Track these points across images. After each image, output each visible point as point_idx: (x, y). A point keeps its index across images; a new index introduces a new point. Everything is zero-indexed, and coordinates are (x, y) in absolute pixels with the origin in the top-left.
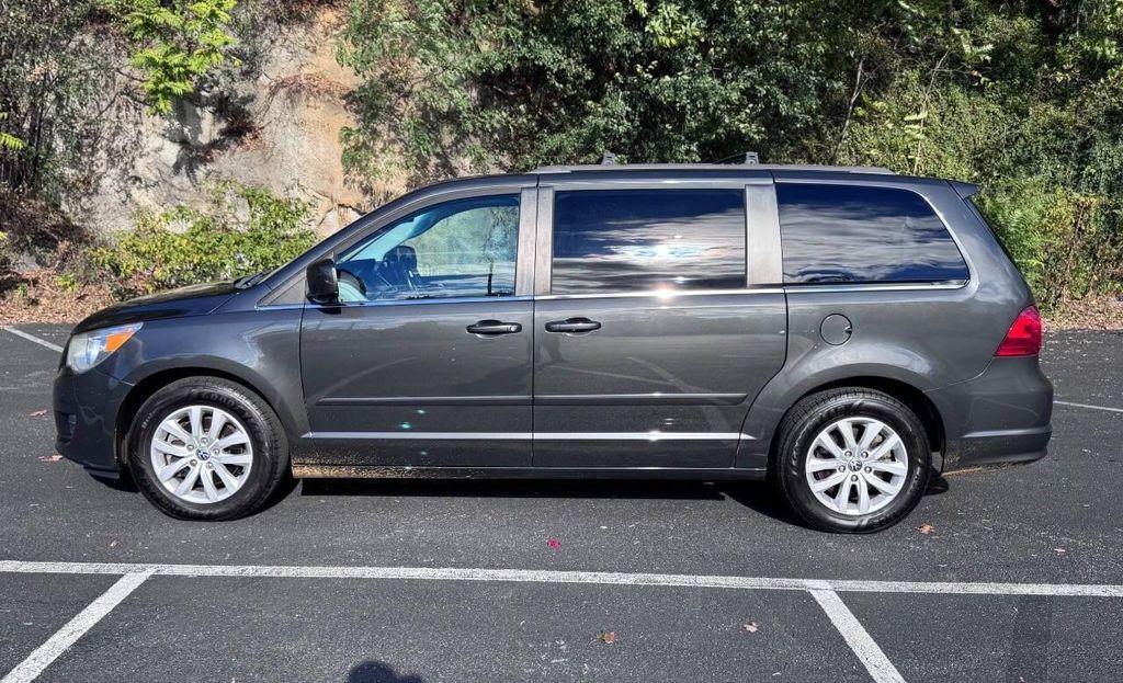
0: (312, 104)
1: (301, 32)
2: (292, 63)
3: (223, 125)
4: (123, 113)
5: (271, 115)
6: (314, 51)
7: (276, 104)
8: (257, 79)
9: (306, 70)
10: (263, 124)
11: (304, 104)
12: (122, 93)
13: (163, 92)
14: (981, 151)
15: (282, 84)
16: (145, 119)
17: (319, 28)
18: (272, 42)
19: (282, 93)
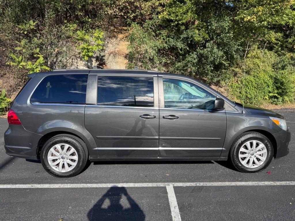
0: (119, 57)
1: (115, 39)
2: (113, 48)
3: (98, 63)
4: (73, 61)
5: (109, 60)
6: (118, 45)
7: (110, 58)
8: (105, 51)
9: (117, 49)
10: (107, 63)
11: (117, 57)
12: (73, 56)
13: (87, 55)
14: (274, 64)
15: (112, 53)
16: (79, 62)
17: (119, 39)
18: (108, 43)
19: (112, 55)
